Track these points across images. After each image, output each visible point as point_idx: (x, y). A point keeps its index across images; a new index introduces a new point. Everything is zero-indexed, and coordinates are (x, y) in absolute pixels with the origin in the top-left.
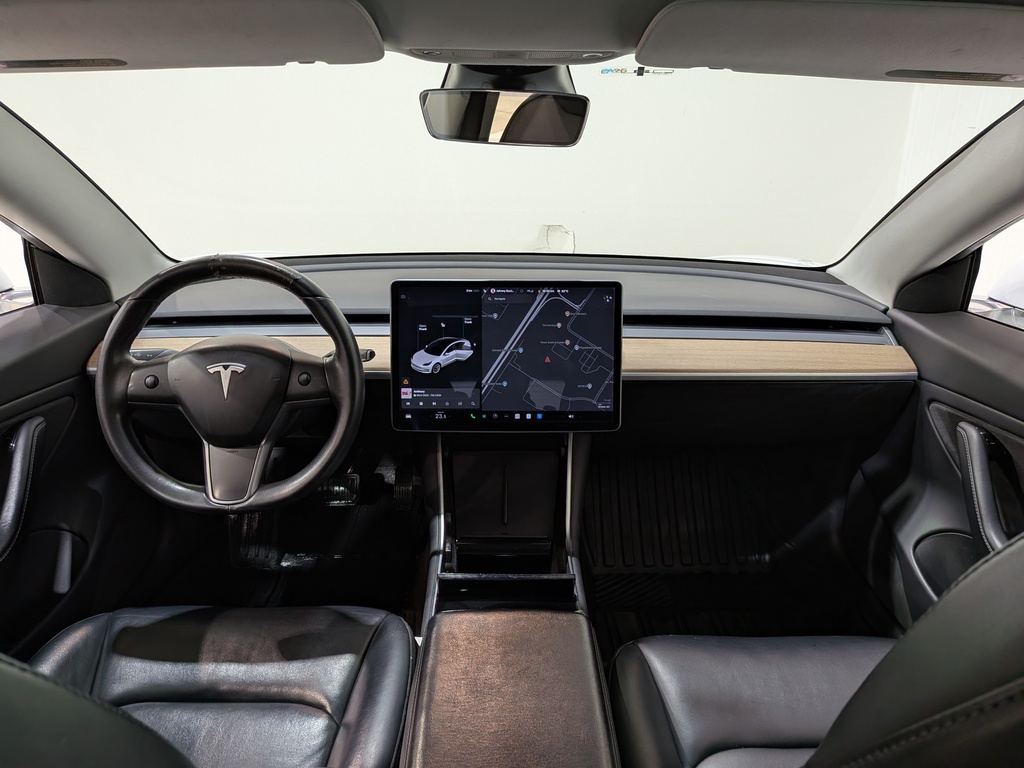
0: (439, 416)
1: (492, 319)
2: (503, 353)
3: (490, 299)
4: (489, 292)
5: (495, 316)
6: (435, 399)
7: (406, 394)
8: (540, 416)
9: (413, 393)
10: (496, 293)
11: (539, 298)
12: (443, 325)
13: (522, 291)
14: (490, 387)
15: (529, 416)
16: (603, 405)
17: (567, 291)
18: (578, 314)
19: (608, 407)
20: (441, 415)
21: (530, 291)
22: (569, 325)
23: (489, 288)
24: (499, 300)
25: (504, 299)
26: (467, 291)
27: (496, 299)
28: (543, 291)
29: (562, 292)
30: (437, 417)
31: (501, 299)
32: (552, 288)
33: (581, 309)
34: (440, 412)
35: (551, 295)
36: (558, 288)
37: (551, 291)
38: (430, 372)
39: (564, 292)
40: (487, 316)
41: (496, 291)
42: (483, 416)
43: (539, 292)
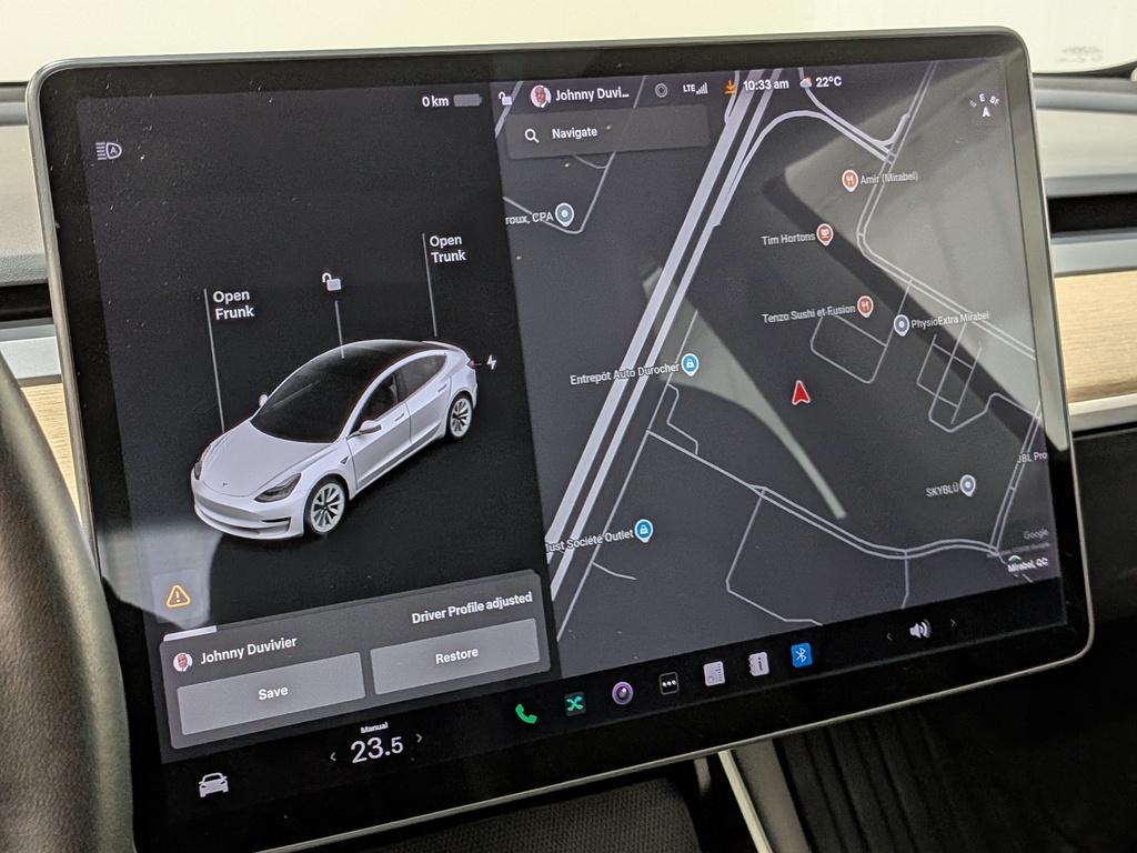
0: (370, 747)
1: (551, 233)
2: (619, 385)
3: (531, 135)
4: (523, 102)
5: (565, 214)
8: (801, 654)
10: (555, 106)
11: (733, 117)
12: (334, 284)
13: (662, 89)
14: (582, 554)
15: (759, 664)
16: (1026, 557)
17: (837, 81)
18: (889, 177)
19: (1042, 562)
20: (375, 743)
21: (697, 89)
22: (861, 231)
23: (520, 83)
24: (573, 139)
25: (594, 132)
26: (426, 101)
27: (556, 133)
28: (745, 83)
29: (818, 85)
30: (355, 761)
31: (579, 134)
32: (780, 70)
33: (896, 156)
34: (372, 729)
35: (780, 102)
36: (801, 69)
37: (778, 85)
38: (296, 530)
39: (825, 85)
40: (530, 218)
41: (554, 96)
42: (570, 705)
43: (732, 89)
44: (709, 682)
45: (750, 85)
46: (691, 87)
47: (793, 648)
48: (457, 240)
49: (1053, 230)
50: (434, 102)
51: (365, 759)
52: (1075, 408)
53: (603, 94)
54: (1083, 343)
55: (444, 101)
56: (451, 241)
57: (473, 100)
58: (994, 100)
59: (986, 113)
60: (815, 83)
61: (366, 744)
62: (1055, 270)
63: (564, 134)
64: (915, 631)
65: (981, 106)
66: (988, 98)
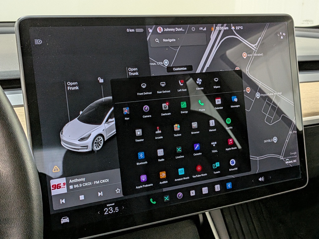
0: (109, 210)
1: (162, 68)
3: (157, 40)
4: (155, 31)
6: (101, 188)
7: (58, 187)
8: (229, 185)
9: (68, 184)
10: (164, 32)
11: (213, 37)
12: (101, 81)
13: (193, 29)
15: (217, 188)
16: (290, 160)
17: (241, 28)
18: (255, 55)
19: (295, 161)
20: (111, 209)
21: (203, 29)
22: (247, 69)
23: (154, 26)
24: (169, 42)
25: (175, 40)
26: (128, 30)
27: (164, 40)
28: (216, 27)
29: (236, 29)
30: (105, 214)
31: (170, 41)
32: (226, 24)
33: (257, 49)
34: (110, 205)
35: (226, 33)
36: (232, 24)
37: (225, 28)
38: (89, 149)
39: (238, 29)
40: (156, 63)
41: (164, 30)
42: (165, 199)
43: (213, 29)
44: (204, 193)
45: (218, 28)
46: (201, 28)
47: (227, 184)
48: (136, 69)
49: (299, 70)
50: (130, 31)
51: (108, 213)
52: (304, 119)
53: (177, 29)
54: (307, 101)
55: (133, 30)
56: (134, 69)
57: (141, 30)
58: (284, 34)
59: (282, 38)
60: (235, 28)
61: (108, 209)
62: (300, 81)
63: (166, 40)
64: (260, 179)
65: (280, 36)
66: (282, 33)
